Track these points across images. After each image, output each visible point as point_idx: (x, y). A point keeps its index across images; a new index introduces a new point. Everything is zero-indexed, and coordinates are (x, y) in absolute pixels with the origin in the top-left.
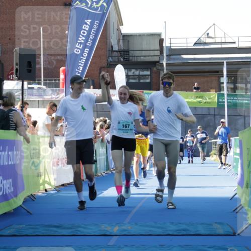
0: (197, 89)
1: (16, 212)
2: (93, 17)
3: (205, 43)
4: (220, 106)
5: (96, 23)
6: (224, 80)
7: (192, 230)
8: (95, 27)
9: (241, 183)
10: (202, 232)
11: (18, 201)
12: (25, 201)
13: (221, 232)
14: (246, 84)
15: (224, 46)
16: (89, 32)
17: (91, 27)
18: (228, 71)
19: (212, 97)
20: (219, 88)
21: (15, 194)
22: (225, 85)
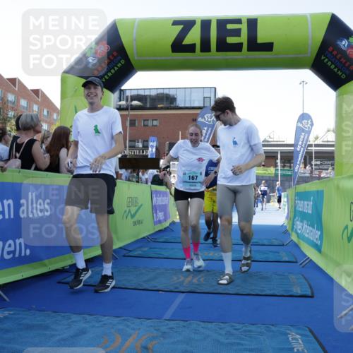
0: (263, 166)
1: (166, 229)
2: (208, 126)
3: (268, 141)
4: (276, 175)
5: (210, 129)
6: (279, 161)
7: (261, 242)
8: (209, 131)
9: (287, 218)
10: (266, 243)
11: (167, 224)
12: (170, 224)
13: (276, 244)
14: (290, 163)
15: (279, 143)
16: (206, 134)
17: (207, 132)
18: (281, 157)
19: (271, 170)
20: (276, 166)
21: (165, 220)
22: (279, 164)
